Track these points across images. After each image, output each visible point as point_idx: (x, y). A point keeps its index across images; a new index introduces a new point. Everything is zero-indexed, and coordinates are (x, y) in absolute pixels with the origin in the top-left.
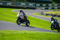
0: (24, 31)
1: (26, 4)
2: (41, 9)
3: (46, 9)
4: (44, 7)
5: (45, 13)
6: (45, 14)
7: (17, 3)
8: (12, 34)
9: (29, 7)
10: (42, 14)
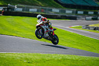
0: (61, 55)
1: (61, 11)
2: (86, 20)
3: (93, 19)
4: (90, 15)
5: (93, 25)
6: (93, 27)
7: (45, 9)
8: (43, 60)
9: (65, 16)
10: (87, 27)
